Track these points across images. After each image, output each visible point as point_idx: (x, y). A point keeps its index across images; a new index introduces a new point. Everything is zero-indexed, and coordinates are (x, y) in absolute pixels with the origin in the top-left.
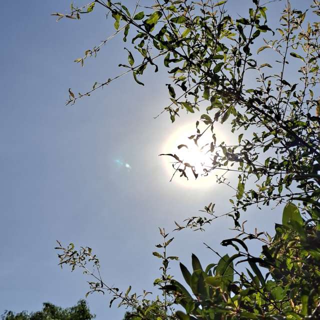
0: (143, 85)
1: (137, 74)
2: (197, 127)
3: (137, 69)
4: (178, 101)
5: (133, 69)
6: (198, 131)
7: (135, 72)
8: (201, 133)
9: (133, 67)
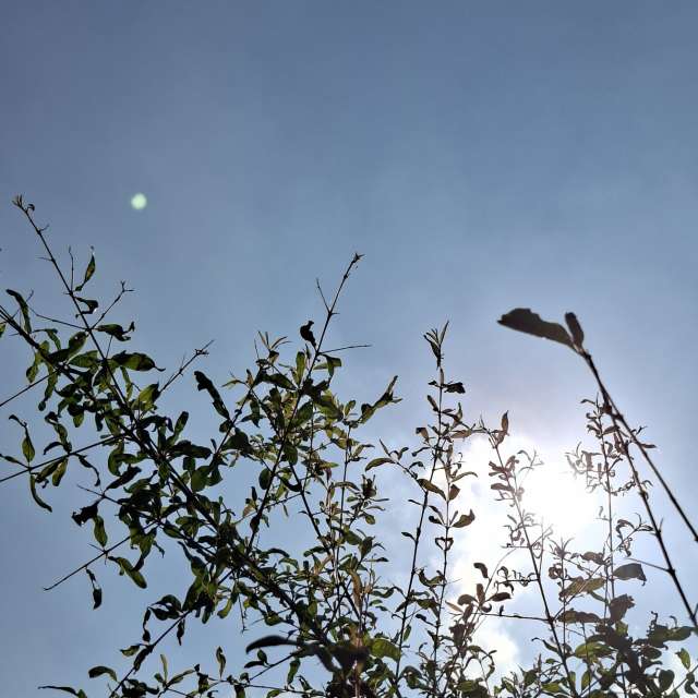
0: (50, 509)
1: (39, 482)
2: (144, 623)
3: (39, 470)
4: (110, 554)
5: (30, 469)
6: (147, 636)
7: (35, 476)
8: (152, 643)
9: (32, 464)
